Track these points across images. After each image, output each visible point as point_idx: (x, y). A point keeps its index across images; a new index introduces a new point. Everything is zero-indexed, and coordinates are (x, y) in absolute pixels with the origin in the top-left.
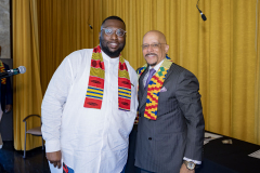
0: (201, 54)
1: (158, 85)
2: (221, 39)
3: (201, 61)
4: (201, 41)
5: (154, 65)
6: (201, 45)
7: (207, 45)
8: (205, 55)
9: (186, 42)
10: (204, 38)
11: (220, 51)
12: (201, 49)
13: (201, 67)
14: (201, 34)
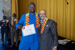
0: (64, 15)
1: (45, 24)
2: (71, 11)
3: (64, 17)
4: (64, 11)
6: (64, 12)
7: (66, 12)
8: (65, 15)
9: (60, 12)
10: (65, 10)
12: (64, 14)
13: (64, 19)
14: (64, 9)
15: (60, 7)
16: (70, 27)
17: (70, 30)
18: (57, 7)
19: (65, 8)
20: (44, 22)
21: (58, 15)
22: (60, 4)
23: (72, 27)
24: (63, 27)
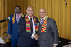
0: (60, 14)
3: (60, 16)
4: (60, 10)
6: (60, 11)
7: (62, 11)
9: (55, 10)
10: (61, 9)
11: (66, 13)
12: (60, 12)
13: (59, 18)
14: (60, 7)
15: (55, 5)
16: (66, 27)
17: (66, 30)
18: (51, 5)
20: (44, 21)
21: (53, 13)
23: (68, 26)
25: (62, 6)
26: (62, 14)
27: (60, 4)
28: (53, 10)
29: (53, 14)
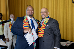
0: (65, 15)
3: (65, 17)
4: (65, 11)
5: (44, 18)
6: (65, 12)
7: (67, 12)
9: (60, 11)
10: (66, 10)
12: (65, 13)
13: (65, 19)
14: (65, 8)
15: (60, 6)
18: (56, 6)
19: (66, 6)
21: (58, 14)
22: (60, 3)
24: (63, 28)
25: (67, 7)
26: (67, 15)
27: (65, 4)
28: (58, 11)
29: (58, 16)
